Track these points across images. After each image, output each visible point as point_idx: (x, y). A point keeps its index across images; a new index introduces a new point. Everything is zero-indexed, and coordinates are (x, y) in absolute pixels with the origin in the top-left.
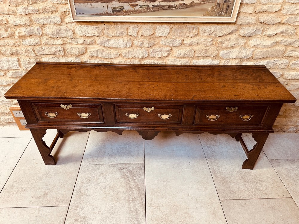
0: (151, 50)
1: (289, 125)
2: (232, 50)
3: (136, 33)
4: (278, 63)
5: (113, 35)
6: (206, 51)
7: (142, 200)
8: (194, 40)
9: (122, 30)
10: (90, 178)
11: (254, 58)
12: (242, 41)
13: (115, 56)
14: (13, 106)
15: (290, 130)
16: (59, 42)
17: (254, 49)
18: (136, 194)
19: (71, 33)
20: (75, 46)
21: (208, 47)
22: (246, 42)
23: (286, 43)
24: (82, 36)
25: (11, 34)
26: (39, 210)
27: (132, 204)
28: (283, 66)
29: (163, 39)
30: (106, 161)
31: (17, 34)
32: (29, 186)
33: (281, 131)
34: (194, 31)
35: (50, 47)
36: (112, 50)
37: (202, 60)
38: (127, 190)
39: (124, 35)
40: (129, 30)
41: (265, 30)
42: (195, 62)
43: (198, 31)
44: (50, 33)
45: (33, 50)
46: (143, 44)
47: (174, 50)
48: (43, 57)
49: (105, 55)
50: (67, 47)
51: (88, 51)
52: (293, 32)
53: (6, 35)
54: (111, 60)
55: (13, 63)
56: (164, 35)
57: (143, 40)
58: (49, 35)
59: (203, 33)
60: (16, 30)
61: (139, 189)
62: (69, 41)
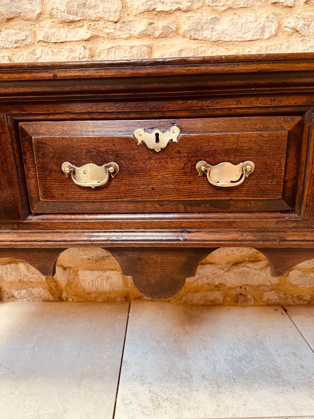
16: (83, 33)
20: (122, 43)
24: (143, 13)
35: (55, 50)
44: (63, 8)
46: (309, 26)
57: (308, 13)
58: (59, 16)
62: (107, 31)
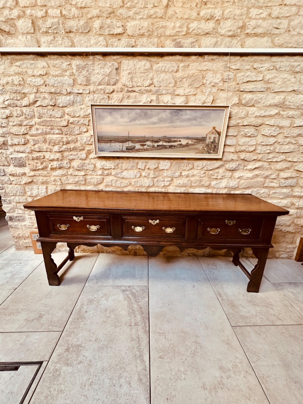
0: (156, 180)
1: (281, 251)
2: (221, 181)
3: (144, 167)
4: (260, 192)
5: (126, 168)
6: (201, 181)
7: (145, 325)
8: (191, 172)
9: (133, 164)
10: (92, 299)
11: (240, 187)
12: (229, 174)
13: (126, 185)
14: (34, 230)
15: (282, 256)
16: (82, 173)
17: (239, 180)
18: (139, 318)
19: (93, 166)
20: (95, 177)
21: (202, 179)
22: (232, 175)
23: (264, 175)
24: (101, 169)
25: (45, 167)
26: (28, 336)
27: (134, 330)
28: (265, 195)
29: (165, 171)
30: (110, 282)
31: (50, 167)
32: (25, 307)
33: (274, 257)
34: (190, 165)
35: (74, 178)
36: (124, 180)
37: (198, 189)
38: (129, 313)
39: (134, 168)
40: (139, 164)
41: (246, 165)
42: (191, 190)
43: (193, 166)
44: (76, 166)
45: (60, 179)
46: (149, 175)
47: (175, 180)
48: (67, 185)
49: (118, 184)
50: (88, 177)
51: (105, 181)
52: (268, 167)
53: (40, 167)
54: (122, 188)
55: (42, 190)
56: (166, 168)
57: (149, 172)
58: (75, 168)
59: (197, 167)
60: (50, 163)
61: (142, 313)
62: (90, 173)
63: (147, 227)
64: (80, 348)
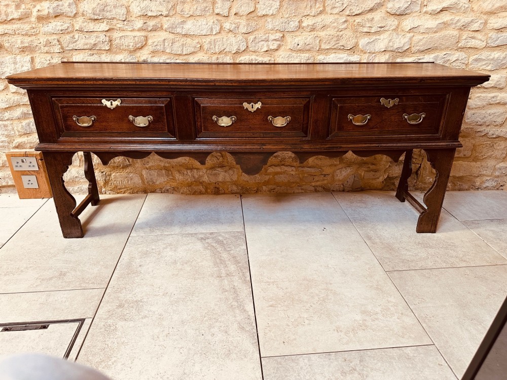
0: (251, 37)
1: (484, 175)
2: (378, 37)
3: (227, 10)
4: (450, 58)
5: (191, 13)
6: (339, 38)
7: (243, 275)
8: (319, 19)
9: (205, 5)
11: (413, 49)
12: (392, 22)
13: (193, 50)
14: (12, 150)
15: (487, 184)
16: (104, 26)
17: (412, 34)
18: (232, 268)
19: (124, 11)
20: (129, 33)
21: (341, 33)
22: (398, 25)
23: (458, 24)
24: (140, 16)
25: (25, 14)
26: (49, 296)
27: (226, 281)
28: (459, 64)
29: (269, 19)
31: (35, 13)
33: (472, 188)
34: (318, 5)
35: (87, 36)
36: (189, 40)
37: (333, 55)
38: (215, 264)
39: (208, 14)
40: (217, 5)
41: (425, 3)
42: (321, 58)
43: (324, 6)
44: (90, 11)
45: (58, 41)
46: (238, 28)
47: (289, 38)
48: (74, 53)
49: (177, 48)
50: (116, 35)
51: (150, 42)
52: (467, 6)
53: (16, 15)
54: (186, 57)
55: (22, 66)
56: (271, 12)
57: (237, 21)
58: (88, 16)
59: (331, 9)
60: (35, 6)
61: (237, 262)
62: (119, 26)
63: (241, 116)
64: (141, 304)
